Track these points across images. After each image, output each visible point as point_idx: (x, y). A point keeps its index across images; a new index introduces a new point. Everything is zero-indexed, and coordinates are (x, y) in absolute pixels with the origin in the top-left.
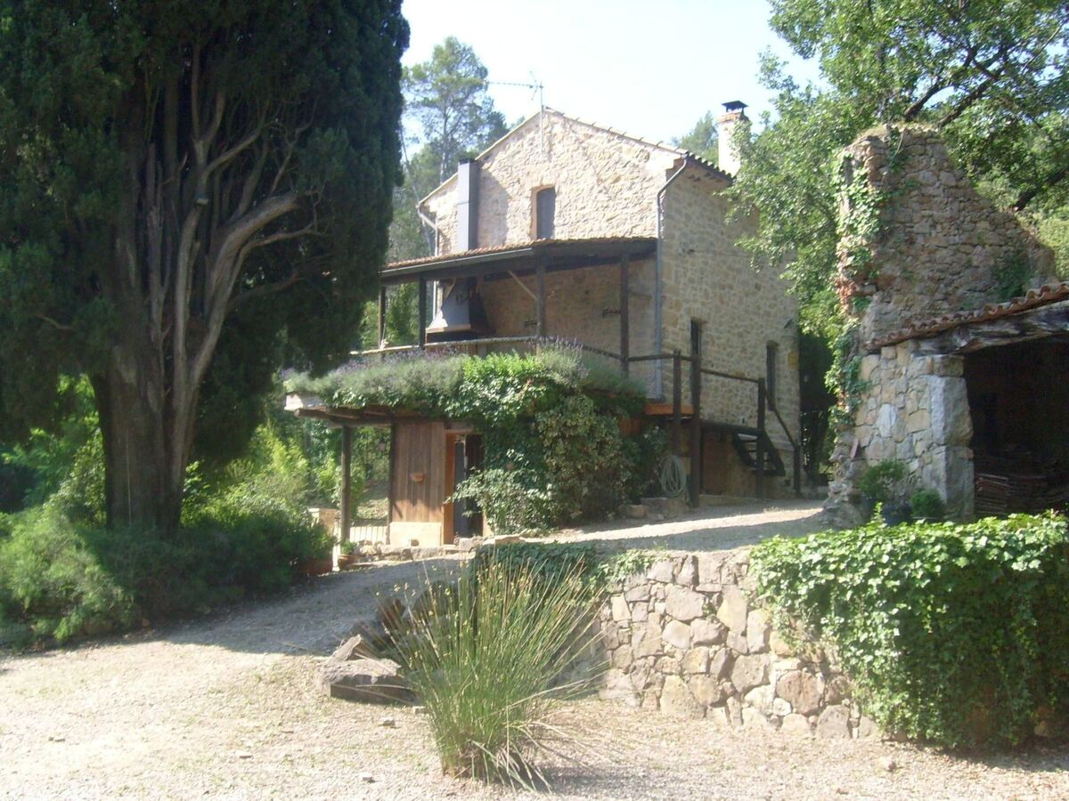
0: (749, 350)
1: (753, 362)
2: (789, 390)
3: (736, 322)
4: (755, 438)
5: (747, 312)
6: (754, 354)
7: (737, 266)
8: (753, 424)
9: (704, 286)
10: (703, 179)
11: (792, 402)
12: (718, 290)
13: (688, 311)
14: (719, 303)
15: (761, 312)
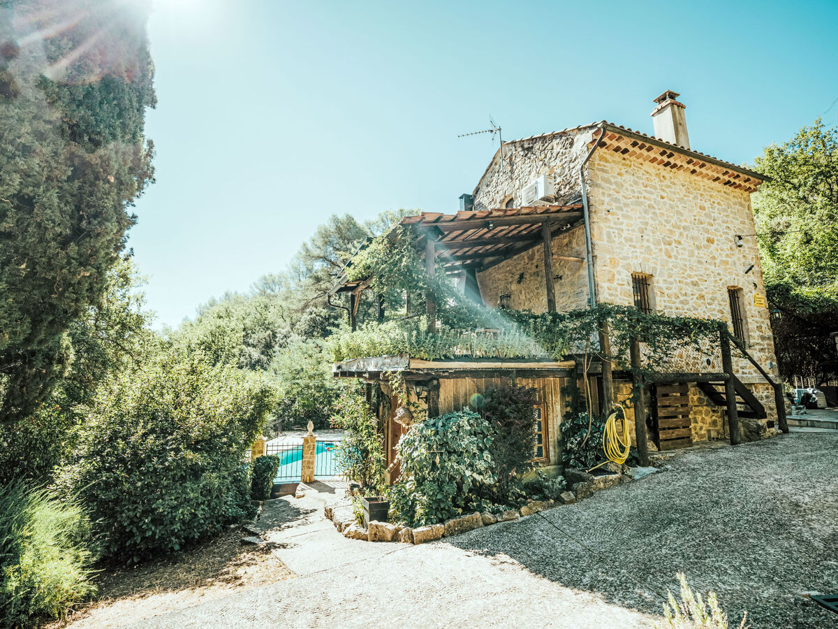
0: (708, 297)
1: (713, 306)
2: (759, 328)
3: (688, 272)
4: (723, 382)
5: (699, 262)
6: (713, 299)
7: (684, 224)
8: (718, 368)
9: (645, 244)
10: (631, 149)
11: (763, 338)
12: (663, 246)
13: (627, 267)
14: (665, 258)
15: (717, 261)
